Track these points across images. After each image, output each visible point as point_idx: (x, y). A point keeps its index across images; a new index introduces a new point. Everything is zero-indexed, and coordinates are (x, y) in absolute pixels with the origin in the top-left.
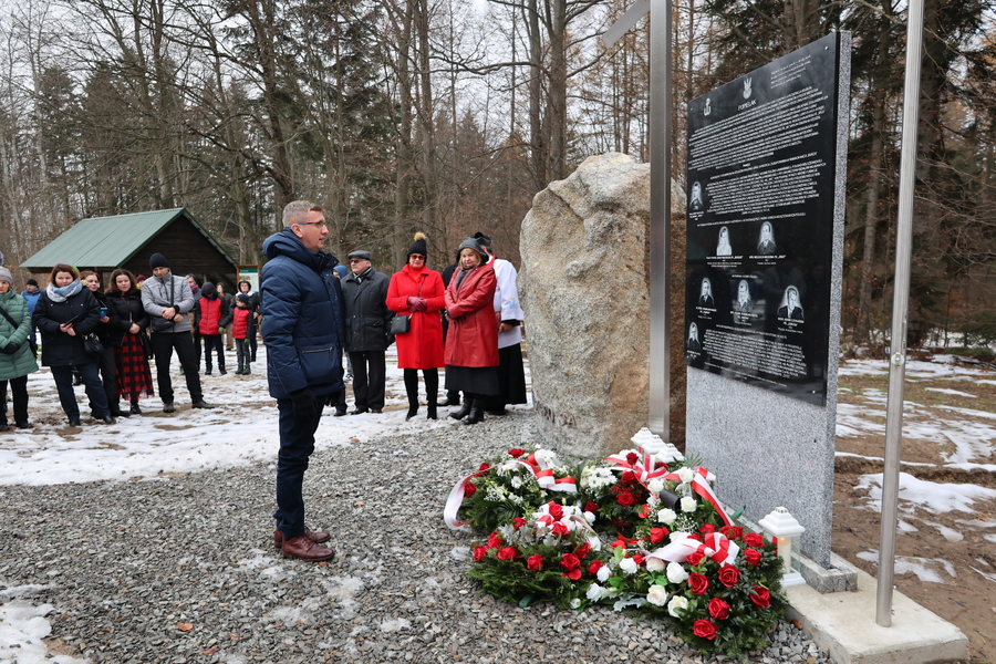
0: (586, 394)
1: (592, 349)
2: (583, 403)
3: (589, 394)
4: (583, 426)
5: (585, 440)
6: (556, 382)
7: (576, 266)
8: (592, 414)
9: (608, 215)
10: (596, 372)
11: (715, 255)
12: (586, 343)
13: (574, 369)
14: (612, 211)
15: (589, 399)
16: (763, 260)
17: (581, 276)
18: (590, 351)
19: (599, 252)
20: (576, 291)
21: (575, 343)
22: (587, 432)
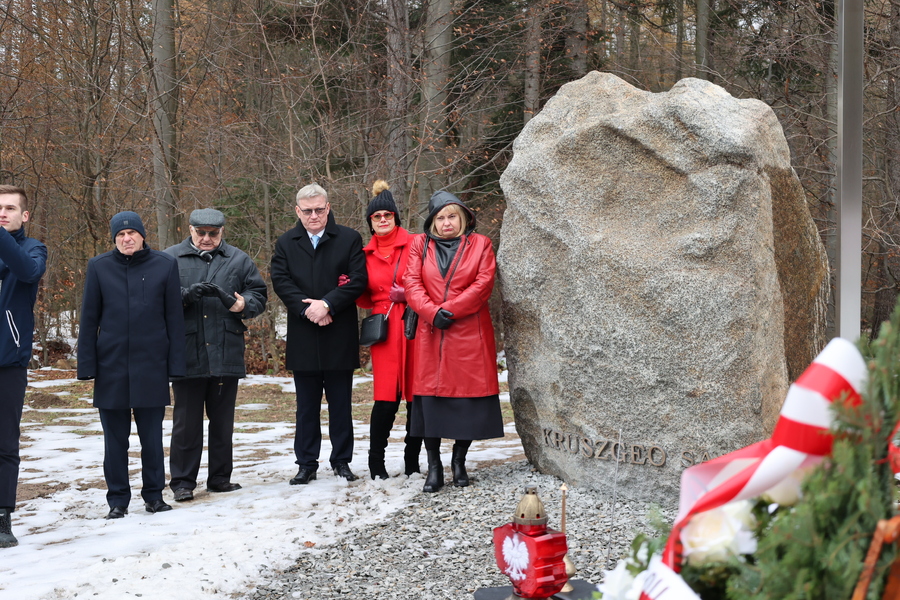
0: (726, 418)
1: (735, 355)
2: (724, 431)
3: (732, 419)
6: (668, 408)
7: (701, 240)
9: (738, 171)
10: (740, 387)
12: (724, 347)
13: (704, 385)
14: (740, 166)
15: (732, 425)
17: (709, 256)
18: (731, 359)
19: (730, 219)
20: (704, 277)
21: (707, 350)
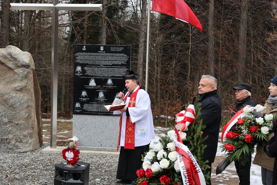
1: (28, 114)
2: (25, 133)
3: (27, 130)
4: (25, 141)
5: (26, 146)
6: (11, 128)
7: (19, 86)
8: (28, 136)
10: (29, 122)
11: (89, 85)
12: (25, 112)
13: (20, 122)
14: (27, 68)
15: (27, 131)
16: (109, 87)
17: (21, 90)
18: (27, 115)
19: (25, 81)
20: (20, 95)
21: (21, 113)
22: (27, 143)
